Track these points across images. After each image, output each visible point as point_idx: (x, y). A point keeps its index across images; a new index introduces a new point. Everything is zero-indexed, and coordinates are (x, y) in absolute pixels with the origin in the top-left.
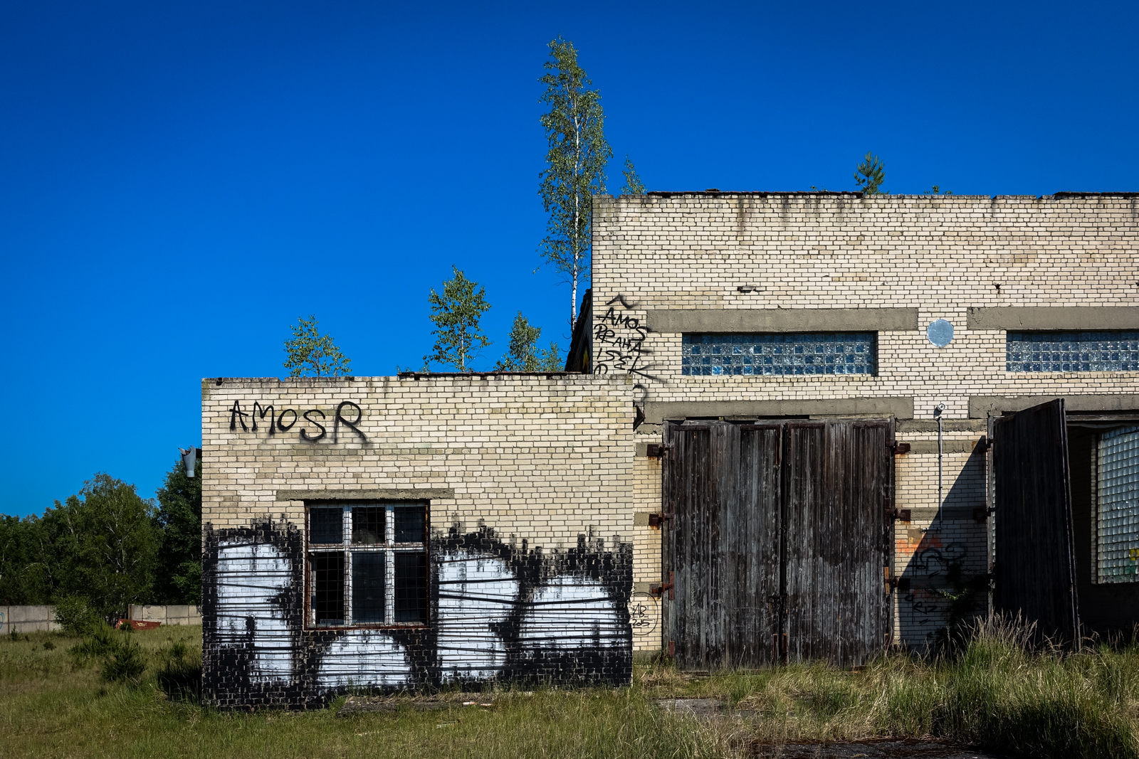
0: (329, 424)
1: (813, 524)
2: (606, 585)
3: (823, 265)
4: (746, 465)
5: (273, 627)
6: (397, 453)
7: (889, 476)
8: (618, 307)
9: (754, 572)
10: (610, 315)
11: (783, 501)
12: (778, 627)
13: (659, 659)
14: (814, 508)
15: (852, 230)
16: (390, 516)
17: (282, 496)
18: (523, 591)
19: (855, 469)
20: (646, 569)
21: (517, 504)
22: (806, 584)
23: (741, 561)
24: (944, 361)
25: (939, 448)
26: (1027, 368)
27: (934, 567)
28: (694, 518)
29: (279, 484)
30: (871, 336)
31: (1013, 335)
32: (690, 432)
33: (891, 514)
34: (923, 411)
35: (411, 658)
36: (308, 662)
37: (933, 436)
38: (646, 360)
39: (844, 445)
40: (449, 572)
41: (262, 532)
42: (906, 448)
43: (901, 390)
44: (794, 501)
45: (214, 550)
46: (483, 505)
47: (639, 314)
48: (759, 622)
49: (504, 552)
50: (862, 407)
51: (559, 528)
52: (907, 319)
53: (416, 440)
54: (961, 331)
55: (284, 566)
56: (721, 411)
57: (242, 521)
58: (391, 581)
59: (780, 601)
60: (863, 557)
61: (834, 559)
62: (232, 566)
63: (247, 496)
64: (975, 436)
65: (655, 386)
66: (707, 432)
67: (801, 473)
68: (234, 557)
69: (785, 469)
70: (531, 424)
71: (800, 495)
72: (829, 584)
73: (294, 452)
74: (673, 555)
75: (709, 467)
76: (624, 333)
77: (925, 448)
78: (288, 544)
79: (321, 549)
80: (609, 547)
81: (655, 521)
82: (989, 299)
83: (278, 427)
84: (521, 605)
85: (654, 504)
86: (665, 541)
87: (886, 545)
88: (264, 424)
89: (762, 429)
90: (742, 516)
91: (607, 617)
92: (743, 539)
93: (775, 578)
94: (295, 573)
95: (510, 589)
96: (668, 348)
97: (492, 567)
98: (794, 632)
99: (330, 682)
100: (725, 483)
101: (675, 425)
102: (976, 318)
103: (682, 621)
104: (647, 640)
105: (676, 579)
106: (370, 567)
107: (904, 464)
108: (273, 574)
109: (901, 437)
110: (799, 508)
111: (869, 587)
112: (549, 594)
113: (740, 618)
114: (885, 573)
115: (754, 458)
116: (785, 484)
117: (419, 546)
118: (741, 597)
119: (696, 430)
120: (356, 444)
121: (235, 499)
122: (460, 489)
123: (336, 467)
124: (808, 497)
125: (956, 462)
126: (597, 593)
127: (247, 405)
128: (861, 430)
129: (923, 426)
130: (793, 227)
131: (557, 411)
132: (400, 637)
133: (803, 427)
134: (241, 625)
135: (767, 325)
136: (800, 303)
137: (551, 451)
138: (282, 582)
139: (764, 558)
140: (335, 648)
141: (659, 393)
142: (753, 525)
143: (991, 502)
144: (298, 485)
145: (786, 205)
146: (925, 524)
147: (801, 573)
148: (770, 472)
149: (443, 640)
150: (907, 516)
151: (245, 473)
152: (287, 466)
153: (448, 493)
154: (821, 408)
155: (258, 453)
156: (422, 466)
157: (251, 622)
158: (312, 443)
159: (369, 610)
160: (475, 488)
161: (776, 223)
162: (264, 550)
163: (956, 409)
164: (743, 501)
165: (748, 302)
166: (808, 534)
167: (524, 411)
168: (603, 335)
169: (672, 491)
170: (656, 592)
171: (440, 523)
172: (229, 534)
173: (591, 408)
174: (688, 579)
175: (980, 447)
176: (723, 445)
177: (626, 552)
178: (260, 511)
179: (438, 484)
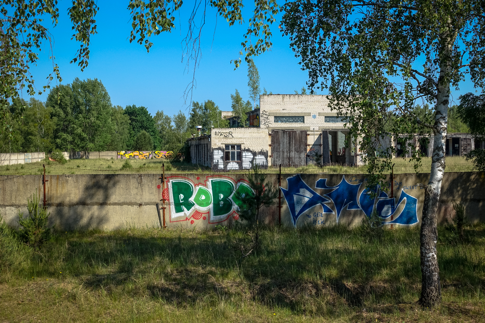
0: (228, 134)
1: (294, 146)
2: (265, 156)
3: (296, 106)
4: (284, 137)
5: (221, 161)
6: (237, 138)
7: (306, 139)
8: (264, 112)
9: (285, 154)
10: (263, 113)
11: (290, 143)
12: (289, 162)
13: (271, 167)
14: (294, 144)
15: (300, 100)
16: (236, 146)
17: (222, 144)
18: (254, 157)
19: (301, 138)
20: (269, 154)
21: (253, 145)
22: (293, 156)
23: (283, 152)
24: (315, 121)
25: (314, 135)
26: (328, 122)
27: (313, 153)
28: (276, 145)
29: (221, 142)
30: (303, 117)
31: (326, 117)
32: (275, 132)
33: (306, 145)
34: (311, 129)
35: (239, 166)
36: (225, 166)
37: (313, 133)
38: (268, 120)
39: (299, 134)
40: (244, 154)
41: (219, 149)
42: (309, 135)
43: (308, 125)
44: (291, 143)
45: (213, 151)
46: (248, 145)
47: (267, 113)
48: (286, 162)
49: (251, 152)
50: (302, 128)
51: (258, 148)
52: (309, 114)
53: (240, 136)
54: (317, 116)
55: (222, 153)
56: (280, 128)
57: (217, 147)
58: (236, 155)
59: (289, 158)
60: (302, 152)
61: (298, 152)
62: (216, 153)
63: (217, 144)
64: (320, 133)
65: (270, 125)
66: (278, 132)
67: (292, 139)
68: (216, 152)
69: (290, 138)
70: (255, 134)
71: (292, 142)
72: (297, 156)
73: (223, 138)
74: (273, 151)
75: (278, 137)
76: (265, 116)
77: (312, 135)
78: (223, 150)
79: (227, 151)
80: (265, 151)
81: (270, 145)
82: (322, 111)
83: (221, 135)
84: (253, 159)
85: (270, 143)
86: (272, 149)
87: (306, 149)
88: (220, 134)
89: (286, 131)
90: (283, 145)
91: (265, 160)
92: (283, 149)
93: (289, 155)
94: (224, 154)
95: (252, 157)
96: (272, 119)
97: (250, 154)
98: (292, 163)
99: (228, 169)
100: (281, 140)
101: (273, 131)
102: (320, 114)
103: (274, 161)
104: (270, 164)
105: (273, 155)
106: (233, 153)
107: (308, 137)
108: (221, 154)
109: (308, 133)
110: (292, 144)
111: (303, 156)
112: (257, 157)
113: (283, 161)
114: (306, 154)
115: (285, 136)
116: (290, 140)
117: (240, 151)
118: (283, 158)
119: (276, 131)
120: (232, 137)
121: (216, 144)
122: (245, 143)
123: (229, 140)
124: (294, 142)
125: (317, 137)
126: (263, 157)
127: (217, 132)
128: (302, 132)
129: (312, 131)
130: (291, 100)
131: (258, 133)
132: (238, 163)
133: (293, 132)
134: (217, 161)
135: (287, 115)
136: (292, 112)
137: (257, 138)
138: (222, 155)
139: (287, 152)
140: (229, 164)
141: (270, 126)
142: (285, 146)
143: (322, 143)
144: (224, 142)
145: (290, 96)
146: (311, 147)
147: (293, 154)
148: (288, 138)
149: (243, 163)
150: (309, 145)
151: (217, 141)
152: (223, 140)
153: (244, 144)
154: (296, 128)
155: (219, 138)
156: (240, 140)
157: (218, 161)
158: (226, 137)
159: (233, 159)
160: (247, 143)
161: (289, 99)
162: (220, 151)
163: (317, 128)
164: (284, 143)
165: (284, 111)
166: (294, 148)
167: (254, 133)
168: (262, 116)
169: (272, 141)
170: (270, 156)
171: (243, 147)
172: (214, 149)
173: (262, 132)
174: (275, 154)
175: (320, 135)
176: (280, 134)
177: (267, 152)
178: (219, 146)
179: (242, 142)
